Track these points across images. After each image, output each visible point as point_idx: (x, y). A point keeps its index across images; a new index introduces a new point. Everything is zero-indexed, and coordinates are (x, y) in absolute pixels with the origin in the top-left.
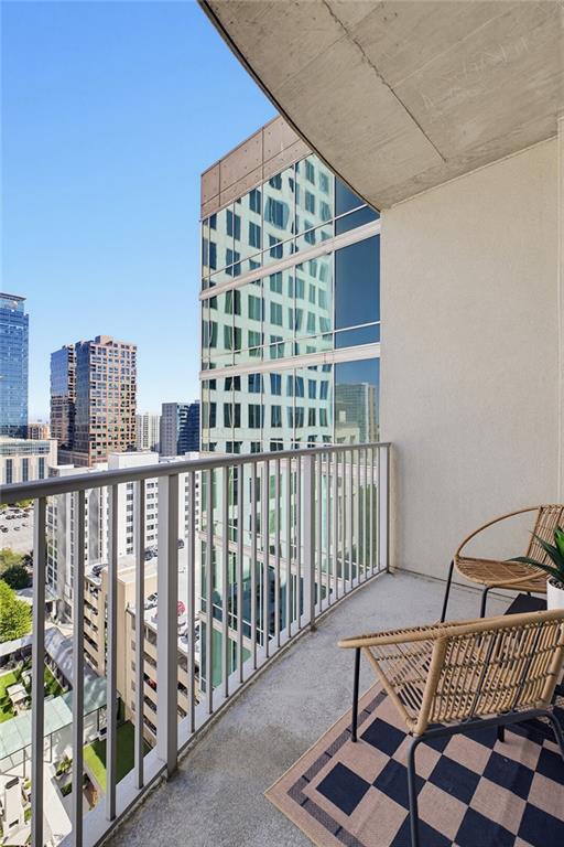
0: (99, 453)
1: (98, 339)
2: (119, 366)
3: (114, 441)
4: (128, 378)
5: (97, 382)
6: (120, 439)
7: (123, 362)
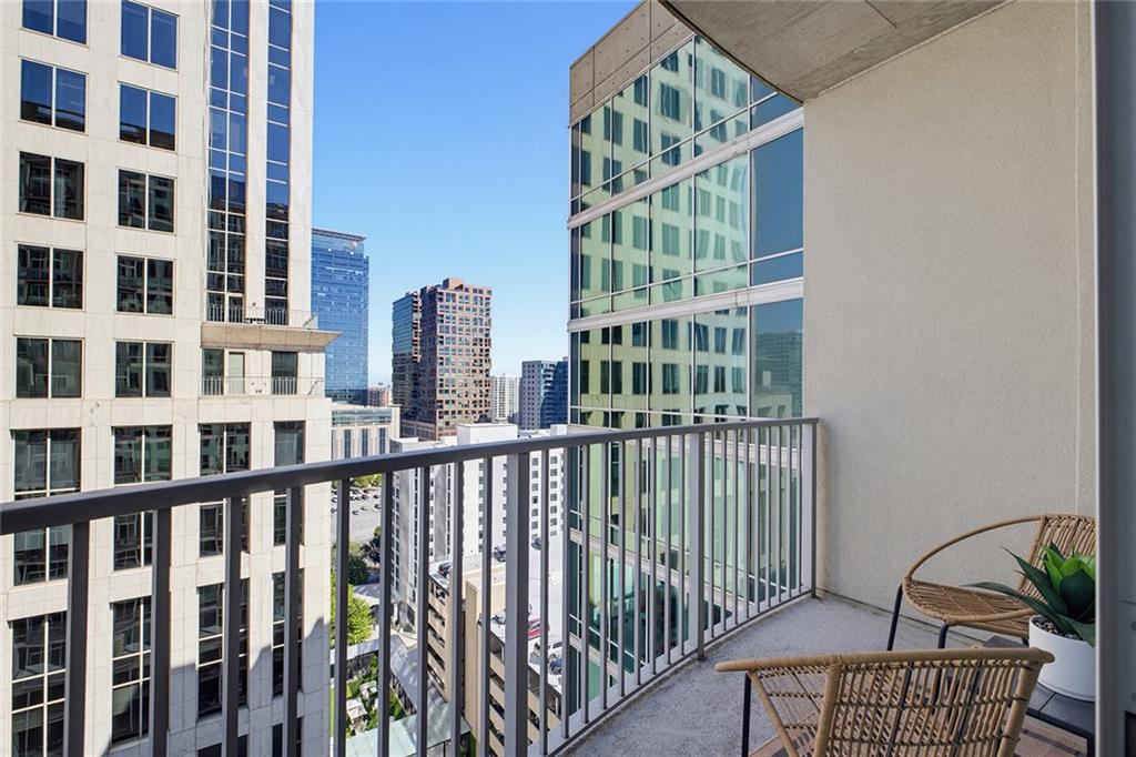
0: (447, 423)
1: (446, 284)
2: (471, 315)
3: (464, 409)
4: (481, 330)
5: (445, 335)
6: (471, 407)
7: (475, 310)
